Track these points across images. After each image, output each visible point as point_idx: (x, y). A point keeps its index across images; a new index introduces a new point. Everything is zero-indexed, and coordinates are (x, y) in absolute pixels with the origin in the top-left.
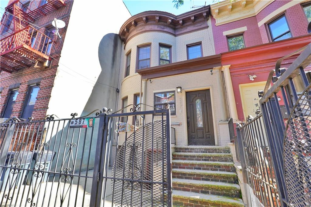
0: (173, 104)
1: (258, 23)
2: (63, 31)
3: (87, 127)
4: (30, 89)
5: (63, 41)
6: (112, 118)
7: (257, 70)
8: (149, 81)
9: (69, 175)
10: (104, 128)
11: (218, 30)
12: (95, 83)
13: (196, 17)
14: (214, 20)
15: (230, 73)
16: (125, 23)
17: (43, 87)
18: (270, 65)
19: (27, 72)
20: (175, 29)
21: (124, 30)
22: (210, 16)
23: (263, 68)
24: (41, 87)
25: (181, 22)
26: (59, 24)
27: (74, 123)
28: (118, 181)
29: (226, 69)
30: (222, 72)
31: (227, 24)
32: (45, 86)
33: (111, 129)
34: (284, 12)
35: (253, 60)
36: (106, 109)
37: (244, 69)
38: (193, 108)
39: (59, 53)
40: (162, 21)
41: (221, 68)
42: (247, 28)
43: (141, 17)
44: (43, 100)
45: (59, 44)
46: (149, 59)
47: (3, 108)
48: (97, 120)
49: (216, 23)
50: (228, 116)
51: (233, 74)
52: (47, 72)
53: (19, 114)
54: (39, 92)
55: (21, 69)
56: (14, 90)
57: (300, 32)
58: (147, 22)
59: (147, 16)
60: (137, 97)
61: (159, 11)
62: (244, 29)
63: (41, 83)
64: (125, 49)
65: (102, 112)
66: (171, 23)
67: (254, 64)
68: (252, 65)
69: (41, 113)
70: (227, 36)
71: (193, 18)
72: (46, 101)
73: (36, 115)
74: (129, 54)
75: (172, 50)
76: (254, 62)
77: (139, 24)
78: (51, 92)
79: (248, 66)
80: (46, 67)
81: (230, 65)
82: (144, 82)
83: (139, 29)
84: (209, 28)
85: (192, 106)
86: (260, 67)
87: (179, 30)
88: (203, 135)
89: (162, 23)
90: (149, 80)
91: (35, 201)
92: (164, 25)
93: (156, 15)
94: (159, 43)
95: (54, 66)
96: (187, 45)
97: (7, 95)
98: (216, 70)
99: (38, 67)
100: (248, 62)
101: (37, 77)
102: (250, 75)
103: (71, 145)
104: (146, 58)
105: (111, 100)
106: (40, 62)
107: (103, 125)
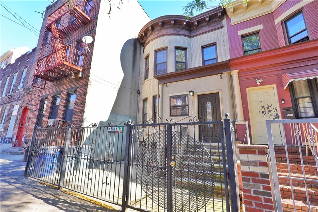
0: (187, 106)
1: (275, 21)
2: (92, 45)
3: (119, 132)
4: (69, 96)
5: (92, 54)
6: (134, 127)
7: (264, 74)
8: (165, 86)
9: (110, 162)
10: (130, 134)
11: (233, 29)
12: (119, 87)
13: (211, 18)
14: (228, 19)
15: (239, 77)
16: (143, 28)
17: (79, 94)
18: (277, 69)
19: (65, 81)
20: (190, 31)
21: (142, 35)
22: (225, 15)
23: (270, 72)
24: (77, 94)
25: (196, 23)
26: (88, 39)
27: (111, 130)
28: (139, 166)
29: (235, 73)
30: (231, 76)
31: (242, 23)
32: (81, 94)
33: (134, 134)
34: (302, 9)
35: (260, 64)
36: (130, 121)
37: (251, 74)
38: (204, 110)
39: (89, 65)
40: (178, 24)
41: (230, 73)
42: (263, 26)
43: (157, 22)
44: (80, 105)
45: (89, 57)
46: (166, 62)
47: (50, 111)
48: (125, 129)
49: (232, 22)
50: (236, 117)
51: (241, 78)
52: (81, 81)
53: (63, 116)
54: (76, 99)
55: (60, 79)
56: (56, 96)
57: (316, 30)
58: (163, 26)
59: (163, 21)
60: (156, 98)
61: (174, 15)
62: (260, 27)
63: (77, 91)
64: (143, 52)
65: (128, 123)
66: (186, 25)
67: (262, 68)
68: (260, 69)
69: (80, 115)
70: (242, 35)
71: (207, 19)
72: (83, 106)
73: (76, 117)
74: (147, 57)
75: (188, 52)
76: (261, 67)
77: (155, 28)
78: (86, 98)
79: (256, 70)
80: (80, 78)
81: (238, 70)
82: (160, 86)
83: (156, 33)
84: (224, 28)
85: (203, 108)
86: (267, 71)
87: (195, 31)
88: (213, 133)
89: (178, 26)
90: (165, 84)
91: (90, 177)
92: (180, 28)
93: (171, 19)
94: (175, 46)
95: (86, 76)
96: (202, 46)
97: (52, 100)
98: (225, 75)
99: (74, 78)
100: (255, 66)
101: (73, 85)
102: (256, 80)
103: (110, 144)
104: (163, 62)
105: (133, 101)
106: (75, 73)
107: (129, 131)
